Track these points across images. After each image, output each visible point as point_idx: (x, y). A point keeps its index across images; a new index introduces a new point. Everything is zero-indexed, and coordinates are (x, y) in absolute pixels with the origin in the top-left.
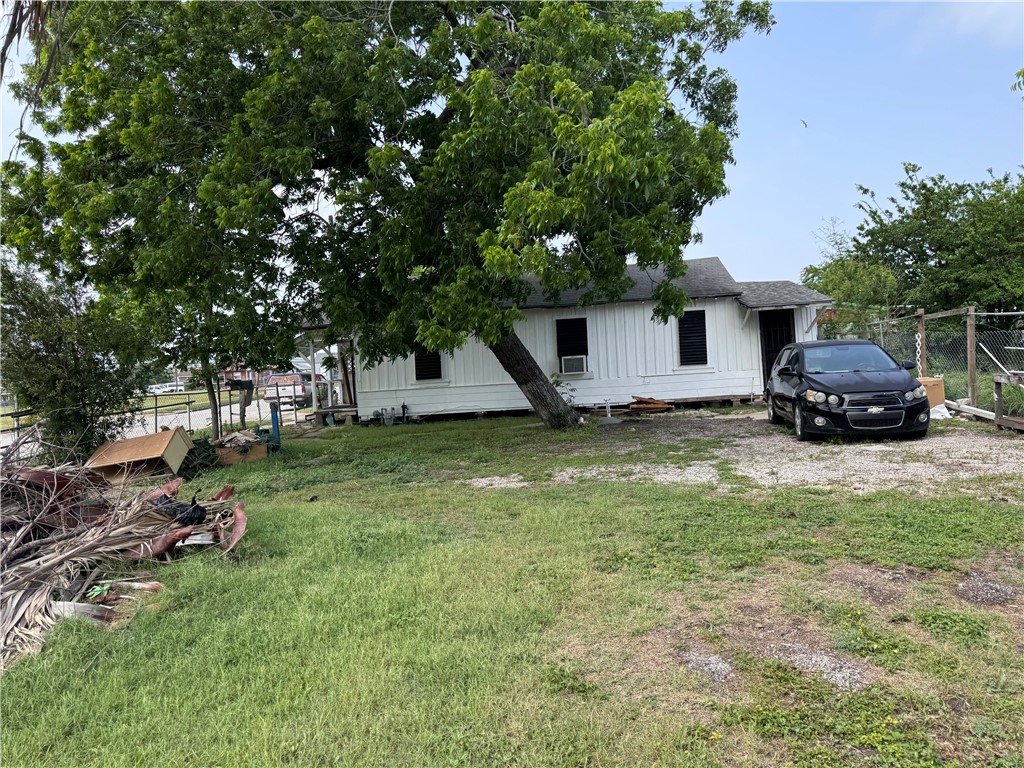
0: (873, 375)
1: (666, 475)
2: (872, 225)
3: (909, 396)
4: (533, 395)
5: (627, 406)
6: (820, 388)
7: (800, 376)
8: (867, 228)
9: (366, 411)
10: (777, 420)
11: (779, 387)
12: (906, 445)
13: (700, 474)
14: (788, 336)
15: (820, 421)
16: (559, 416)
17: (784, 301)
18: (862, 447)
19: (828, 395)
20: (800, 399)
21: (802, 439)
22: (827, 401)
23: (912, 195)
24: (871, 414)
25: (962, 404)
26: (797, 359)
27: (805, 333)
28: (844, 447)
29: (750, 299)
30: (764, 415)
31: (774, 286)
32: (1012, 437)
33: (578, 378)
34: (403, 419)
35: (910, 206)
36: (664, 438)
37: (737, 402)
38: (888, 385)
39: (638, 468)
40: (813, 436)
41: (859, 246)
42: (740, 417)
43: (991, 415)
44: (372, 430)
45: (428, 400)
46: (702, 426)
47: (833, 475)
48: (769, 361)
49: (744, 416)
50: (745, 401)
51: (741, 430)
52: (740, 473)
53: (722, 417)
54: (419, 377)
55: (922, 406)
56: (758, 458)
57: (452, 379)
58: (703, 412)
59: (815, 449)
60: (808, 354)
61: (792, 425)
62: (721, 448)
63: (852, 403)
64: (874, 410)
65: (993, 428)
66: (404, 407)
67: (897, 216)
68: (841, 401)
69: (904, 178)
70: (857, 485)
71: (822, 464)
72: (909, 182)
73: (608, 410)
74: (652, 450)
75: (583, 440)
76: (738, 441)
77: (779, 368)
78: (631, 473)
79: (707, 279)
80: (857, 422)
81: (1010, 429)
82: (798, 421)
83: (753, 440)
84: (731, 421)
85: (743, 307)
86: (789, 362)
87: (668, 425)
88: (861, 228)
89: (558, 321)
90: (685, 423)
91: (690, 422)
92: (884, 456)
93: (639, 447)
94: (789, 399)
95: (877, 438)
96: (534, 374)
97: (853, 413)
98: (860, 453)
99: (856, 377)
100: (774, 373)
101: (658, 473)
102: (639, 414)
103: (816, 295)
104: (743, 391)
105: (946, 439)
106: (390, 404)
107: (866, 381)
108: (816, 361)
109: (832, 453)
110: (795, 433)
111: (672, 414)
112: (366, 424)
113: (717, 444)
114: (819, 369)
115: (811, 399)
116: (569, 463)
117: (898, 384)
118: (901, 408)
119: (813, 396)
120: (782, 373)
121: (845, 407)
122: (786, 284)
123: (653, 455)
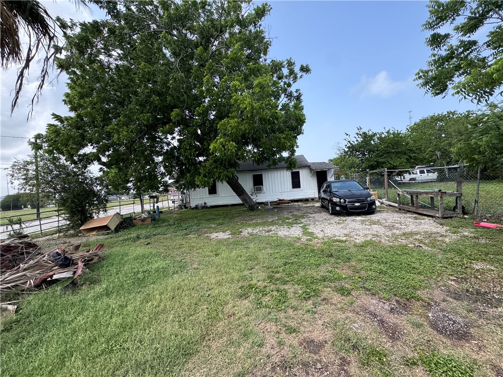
0: (355, 192)
1: (283, 232)
2: (349, 145)
3: (369, 199)
4: (243, 199)
5: (276, 202)
6: (338, 197)
7: (330, 192)
8: (348, 146)
9: (193, 205)
10: (323, 206)
11: (323, 195)
12: (369, 217)
13: (295, 231)
14: (326, 179)
15: (338, 208)
16: (252, 206)
17: (324, 168)
18: (353, 218)
19: (340, 199)
20: (331, 201)
21: (332, 214)
22: (340, 201)
23: (360, 137)
24: (356, 206)
25: (384, 200)
26: (329, 186)
27: (331, 178)
28: (347, 217)
29: (313, 167)
30: (318, 204)
31: (320, 163)
32: (405, 213)
33: (260, 193)
34: (205, 207)
35: (360, 140)
36: (286, 214)
37: (310, 200)
38: (361, 195)
39: (273, 228)
40: (335, 213)
41: (345, 152)
42: (311, 205)
43: (397, 205)
44: (195, 211)
45: (212, 201)
46: (298, 209)
47: (345, 232)
48: (320, 187)
49: (312, 205)
50: (313, 199)
51: (311, 210)
52: (310, 231)
53: (305, 205)
54: (209, 194)
55: (373, 203)
56: (317, 223)
57: (220, 194)
58: (300, 203)
59: (337, 219)
60: (333, 185)
61: (328, 209)
62: (304, 218)
63: (349, 202)
64: (357, 204)
65: (397, 210)
66: (205, 203)
67: (356, 143)
68: (345, 201)
69: (357, 131)
70: (355, 237)
71: (340, 226)
72: (359, 133)
73: (269, 203)
74: (280, 219)
75: (258, 215)
76: (310, 215)
77: (323, 189)
78: (270, 231)
79: (300, 162)
80: (351, 209)
81: (404, 210)
82: (330, 208)
83: (315, 215)
84: (308, 206)
85: (311, 170)
86: (326, 187)
87: (288, 208)
88: (346, 146)
89: (254, 175)
90: (293, 208)
91: (295, 207)
92: (363, 222)
93: (276, 218)
94: (327, 199)
95: (358, 214)
96: (243, 192)
97: (349, 205)
98: (353, 220)
99: (350, 193)
100: (321, 191)
101: (280, 230)
102: (279, 205)
103: (334, 166)
104: (312, 196)
105: (382, 214)
106: (200, 202)
107: (354, 194)
108: (336, 187)
109: (343, 220)
110: (329, 212)
111: (290, 204)
112: (193, 209)
113: (303, 217)
114: (336, 190)
115: (335, 201)
116: (249, 226)
117: (365, 195)
118: (366, 204)
119: (335, 200)
120: (323, 191)
121: (347, 203)
122: (324, 163)
123: (280, 222)
